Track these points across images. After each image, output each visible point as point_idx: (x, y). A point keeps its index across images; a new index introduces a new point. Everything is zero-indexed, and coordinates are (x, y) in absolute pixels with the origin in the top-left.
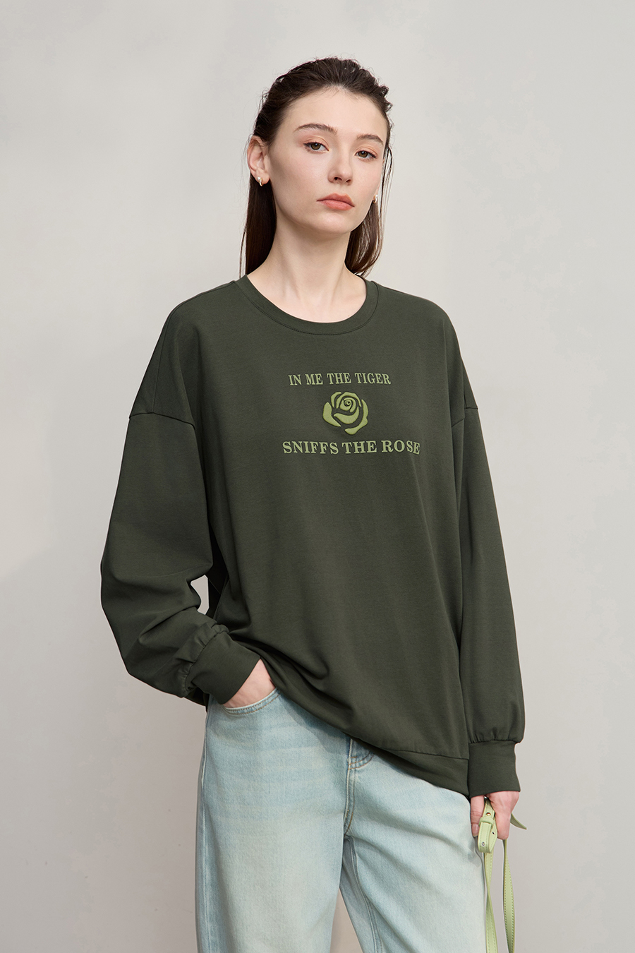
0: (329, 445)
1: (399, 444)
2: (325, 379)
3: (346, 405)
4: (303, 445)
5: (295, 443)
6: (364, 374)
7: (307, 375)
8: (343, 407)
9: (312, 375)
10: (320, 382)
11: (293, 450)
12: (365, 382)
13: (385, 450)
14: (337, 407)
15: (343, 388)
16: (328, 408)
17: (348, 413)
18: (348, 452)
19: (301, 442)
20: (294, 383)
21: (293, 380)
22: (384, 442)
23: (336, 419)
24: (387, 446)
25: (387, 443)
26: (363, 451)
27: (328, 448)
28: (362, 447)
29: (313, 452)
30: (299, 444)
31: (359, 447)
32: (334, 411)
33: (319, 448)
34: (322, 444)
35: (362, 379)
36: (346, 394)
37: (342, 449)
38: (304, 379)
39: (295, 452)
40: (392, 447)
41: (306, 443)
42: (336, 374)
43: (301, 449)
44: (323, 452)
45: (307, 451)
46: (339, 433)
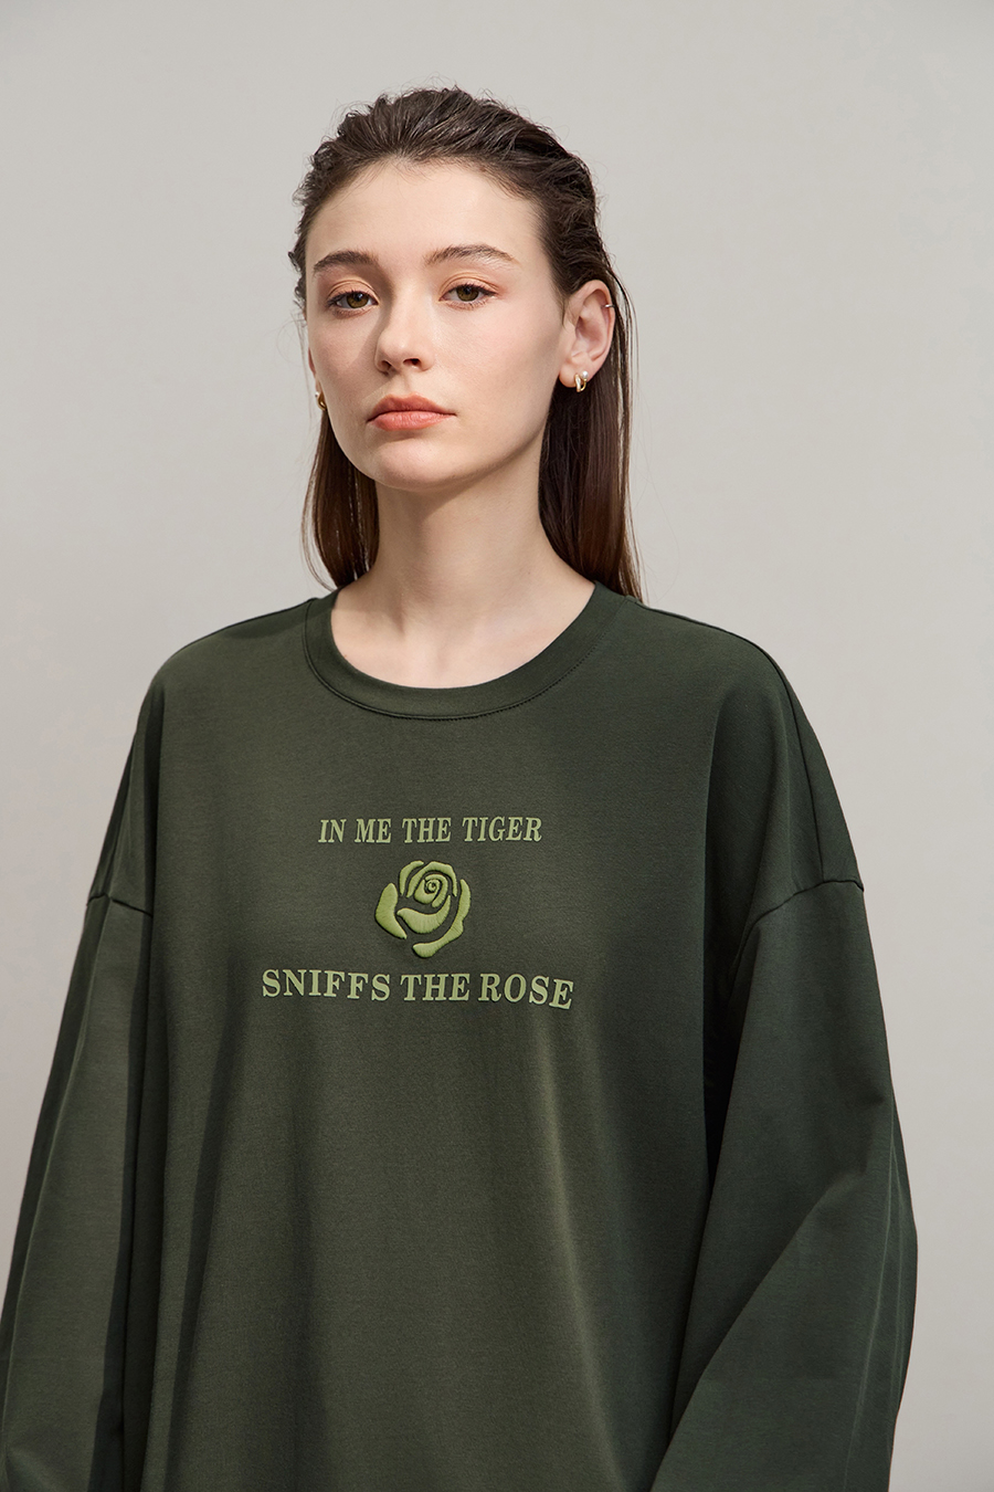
0: (371, 979)
1: (516, 983)
2: (397, 832)
3: (428, 891)
4: (308, 977)
5: (289, 973)
6: (484, 820)
7: (361, 822)
8: (423, 896)
9: (371, 822)
10: (385, 838)
11: (283, 990)
12: (482, 838)
13: (484, 998)
14: (410, 894)
15: (432, 852)
16: (390, 894)
17: (428, 909)
18: (410, 997)
19: (303, 972)
20: (327, 838)
21: (331, 830)
22: (485, 977)
23: (400, 919)
24: (491, 987)
25: (491, 981)
26: (441, 997)
27: (368, 987)
28: (441, 987)
29: (330, 993)
30: (298, 976)
31: (436, 988)
32: (404, 901)
33: (346, 985)
34: (354, 976)
35: (476, 831)
36: (434, 865)
37: (398, 989)
38: (351, 831)
39: (288, 993)
40: (500, 989)
41: (315, 973)
42: (422, 821)
43: (300, 988)
44: (353, 995)
45: (315, 992)
46: (400, 952)
